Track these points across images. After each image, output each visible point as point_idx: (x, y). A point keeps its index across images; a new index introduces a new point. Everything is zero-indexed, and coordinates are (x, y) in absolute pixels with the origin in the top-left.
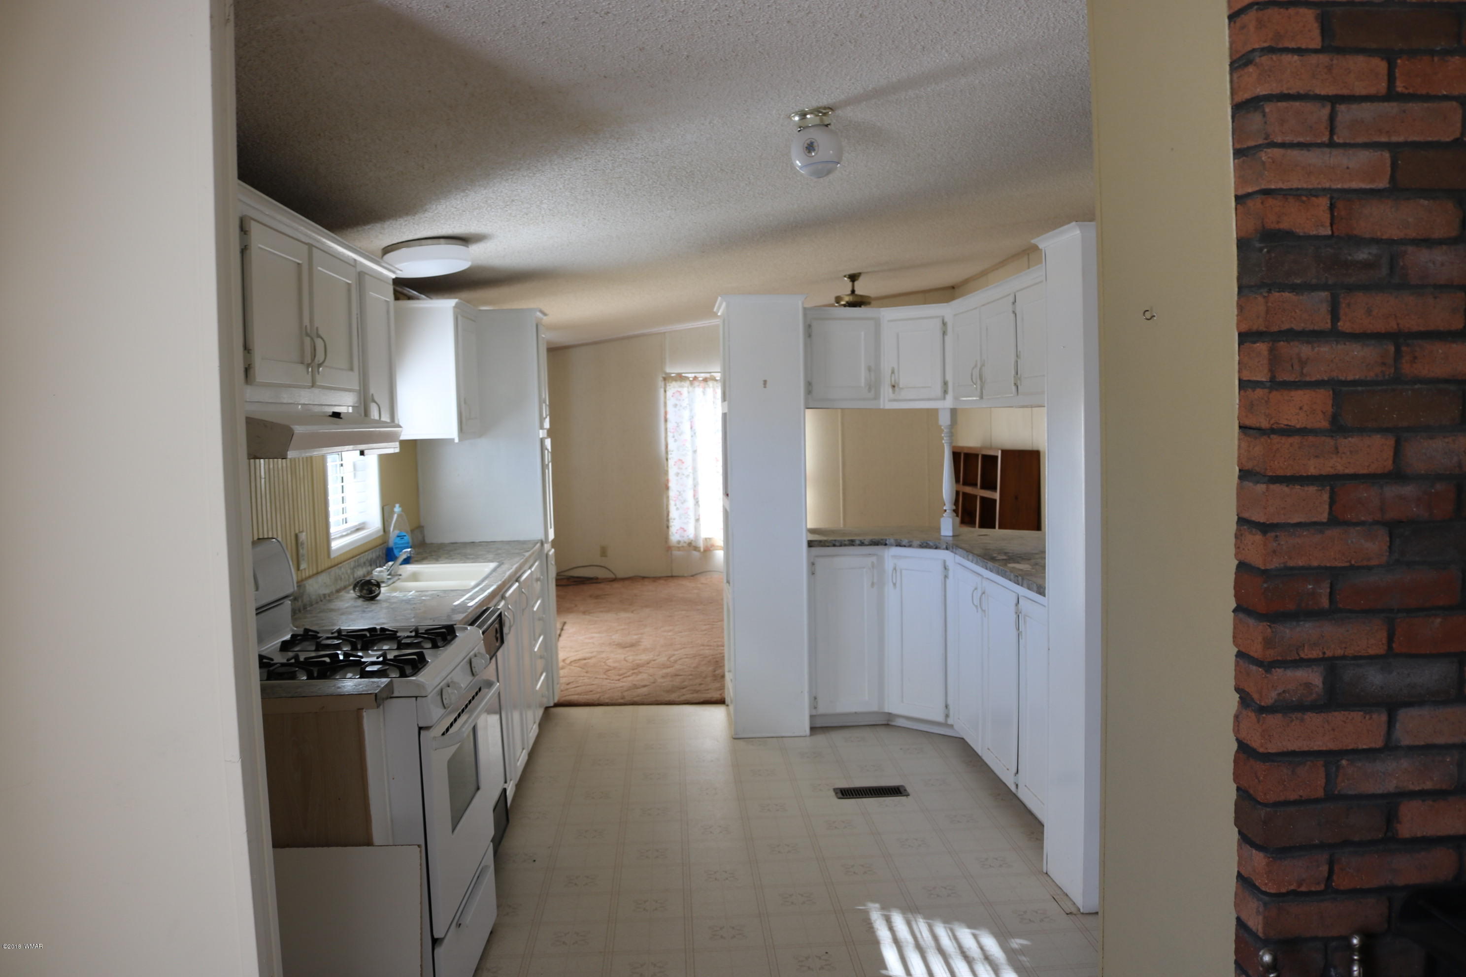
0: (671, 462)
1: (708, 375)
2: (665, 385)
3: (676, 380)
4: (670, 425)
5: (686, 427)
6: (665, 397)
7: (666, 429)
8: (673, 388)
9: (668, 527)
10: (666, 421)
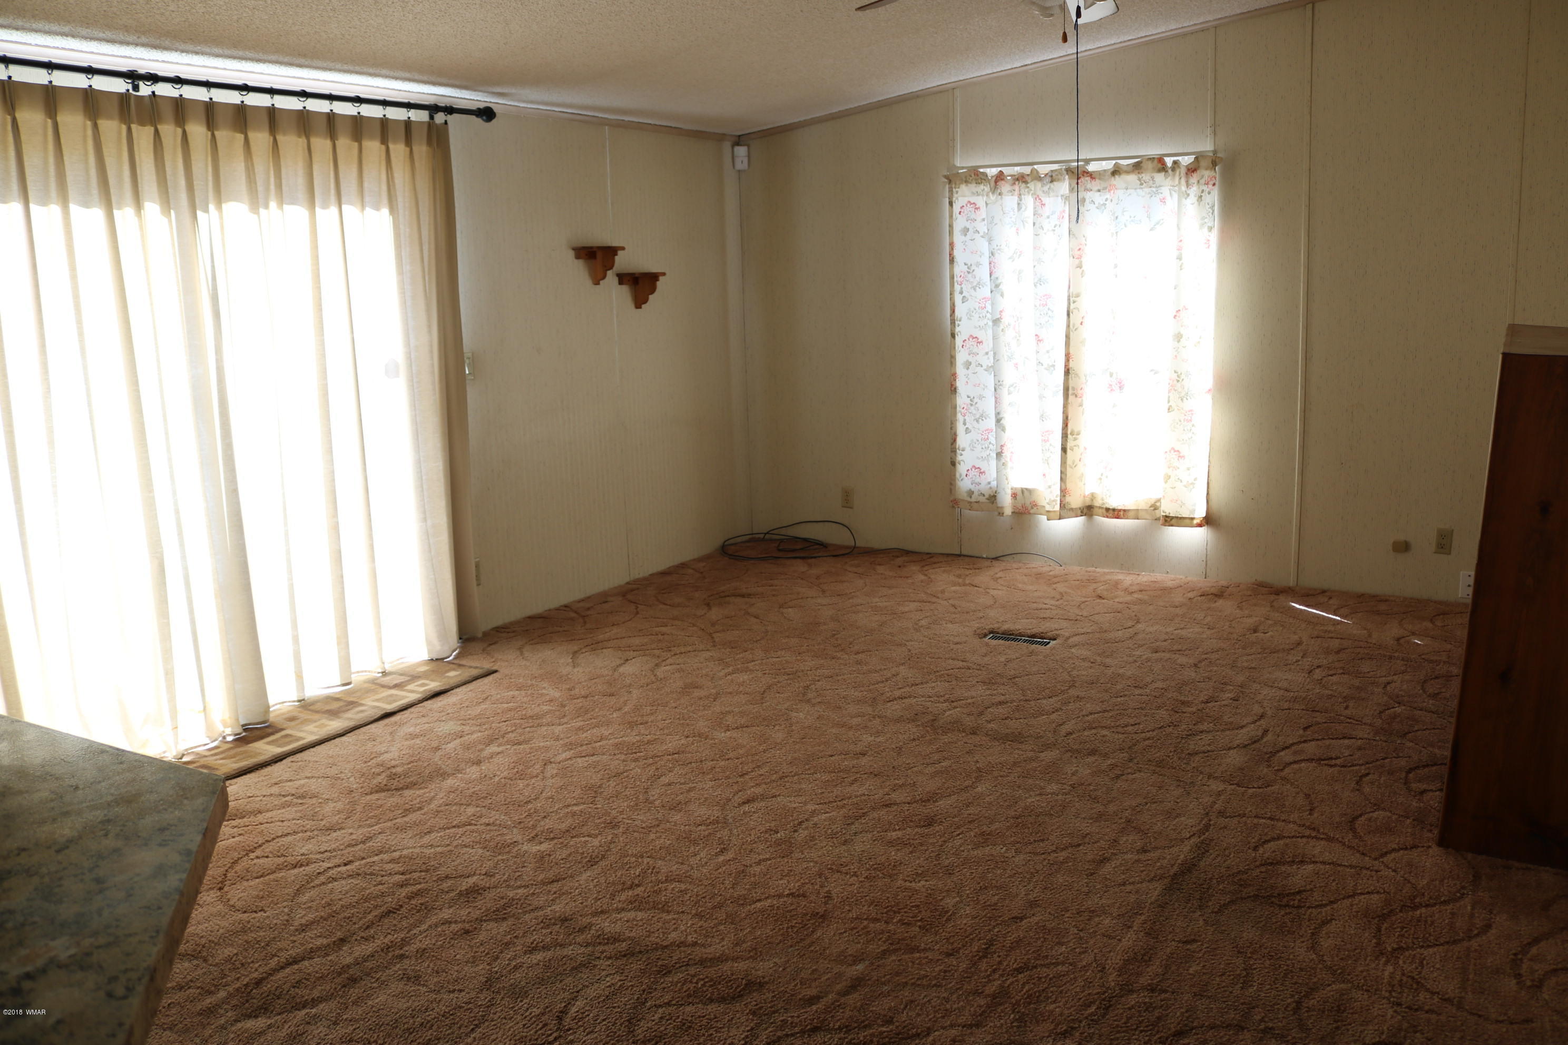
0: (959, 341)
1: (1027, 170)
2: (951, 191)
3: (966, 182)
4: (959, 269)
5: (983, 273)
6: (951, 216)
7: (952, 277)
8: (964, 195)
9: (953, 464)
10: (952, 261)
